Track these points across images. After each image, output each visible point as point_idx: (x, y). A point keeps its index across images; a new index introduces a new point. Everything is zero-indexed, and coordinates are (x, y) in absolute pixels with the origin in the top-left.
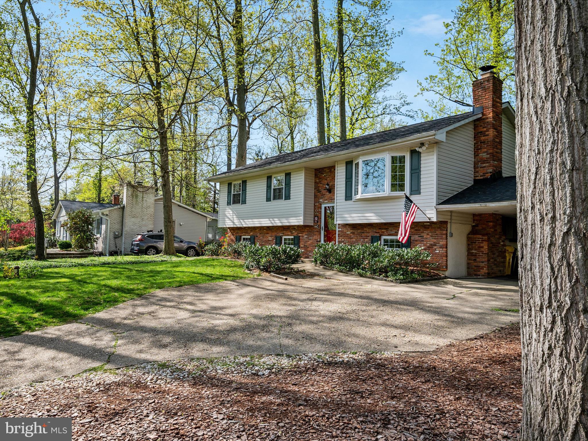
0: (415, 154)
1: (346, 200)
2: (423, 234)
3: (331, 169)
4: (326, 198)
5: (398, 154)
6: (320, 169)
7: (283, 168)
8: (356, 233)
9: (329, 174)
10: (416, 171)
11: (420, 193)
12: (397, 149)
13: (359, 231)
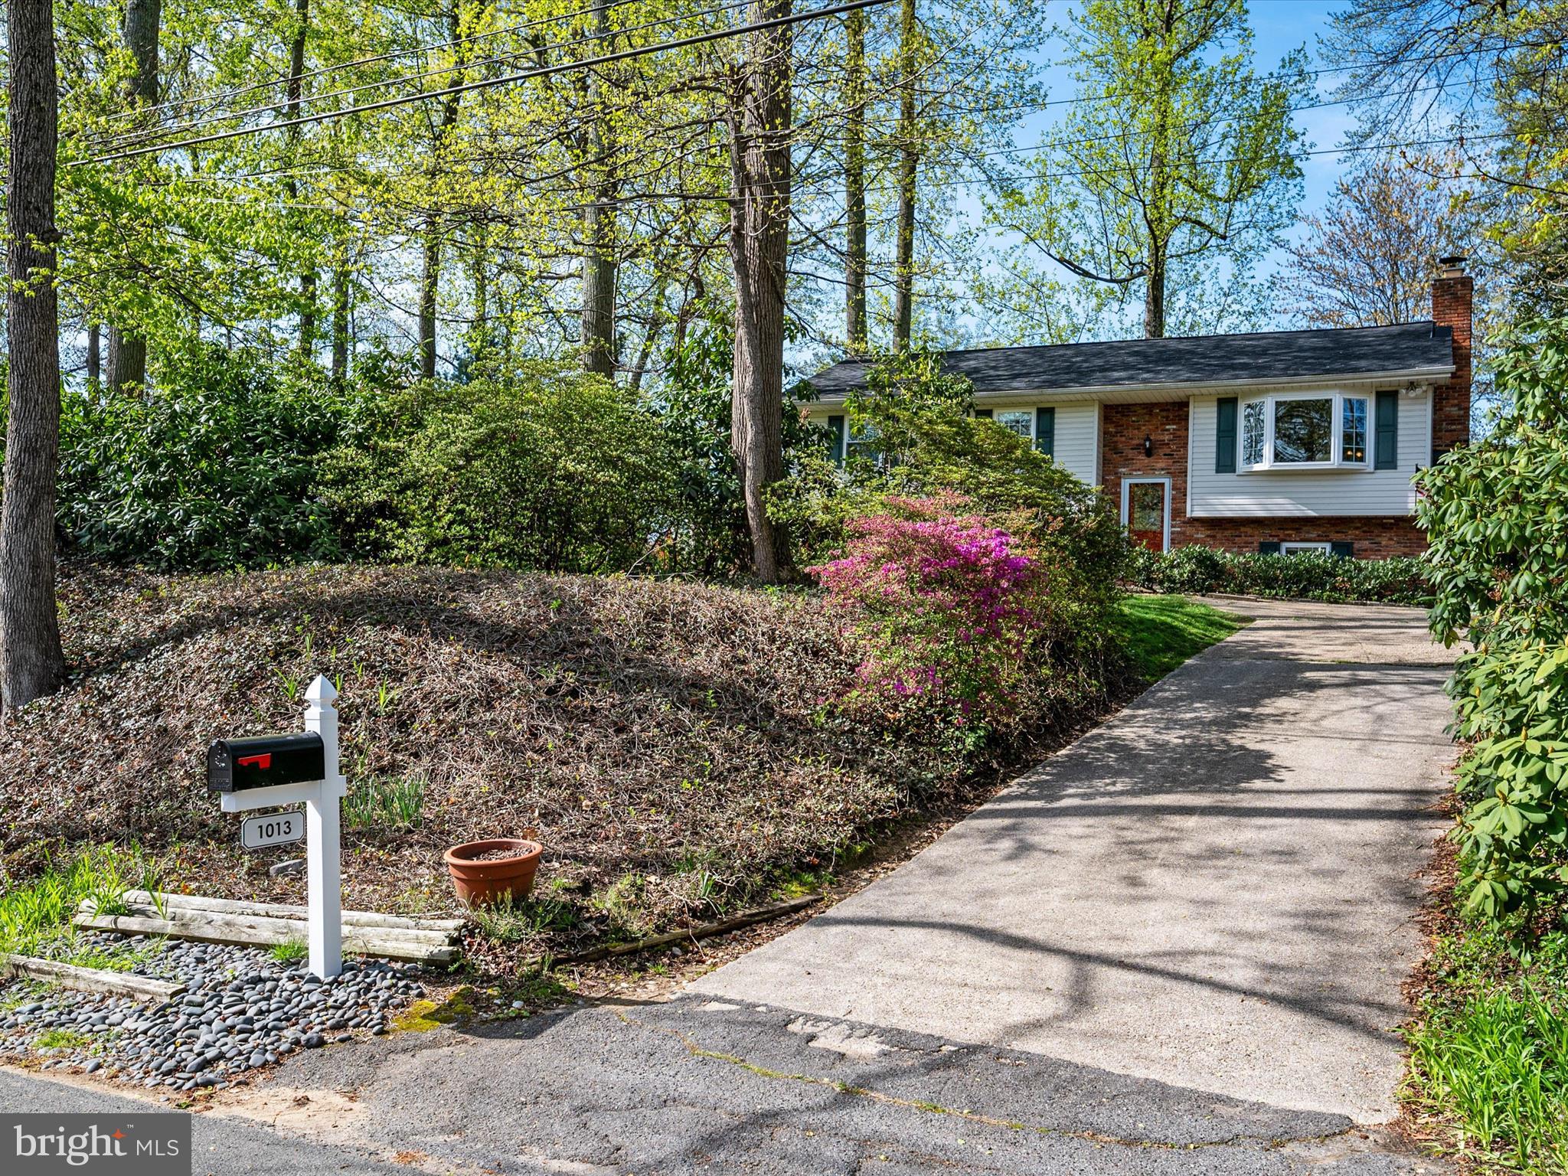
0: (1387, 398)
1: (1218, 471)
2: (1378, 539)
3: (1178, 411)
4: (1138, 466)
5: (1354, 397)
6: (1122, 405)
7: (1034, 399)
8: (1219, 536)
9: (1147, 418)
10: (1387, 429)
11: (1395, 467)
12: (1353, 388)
13: (1228, 533)
